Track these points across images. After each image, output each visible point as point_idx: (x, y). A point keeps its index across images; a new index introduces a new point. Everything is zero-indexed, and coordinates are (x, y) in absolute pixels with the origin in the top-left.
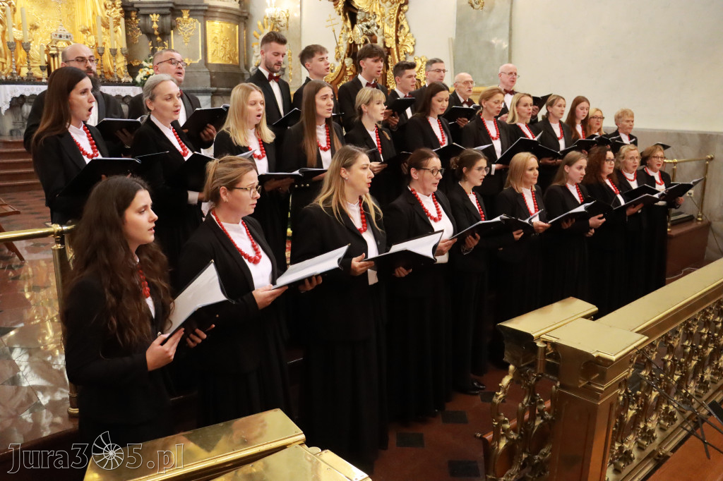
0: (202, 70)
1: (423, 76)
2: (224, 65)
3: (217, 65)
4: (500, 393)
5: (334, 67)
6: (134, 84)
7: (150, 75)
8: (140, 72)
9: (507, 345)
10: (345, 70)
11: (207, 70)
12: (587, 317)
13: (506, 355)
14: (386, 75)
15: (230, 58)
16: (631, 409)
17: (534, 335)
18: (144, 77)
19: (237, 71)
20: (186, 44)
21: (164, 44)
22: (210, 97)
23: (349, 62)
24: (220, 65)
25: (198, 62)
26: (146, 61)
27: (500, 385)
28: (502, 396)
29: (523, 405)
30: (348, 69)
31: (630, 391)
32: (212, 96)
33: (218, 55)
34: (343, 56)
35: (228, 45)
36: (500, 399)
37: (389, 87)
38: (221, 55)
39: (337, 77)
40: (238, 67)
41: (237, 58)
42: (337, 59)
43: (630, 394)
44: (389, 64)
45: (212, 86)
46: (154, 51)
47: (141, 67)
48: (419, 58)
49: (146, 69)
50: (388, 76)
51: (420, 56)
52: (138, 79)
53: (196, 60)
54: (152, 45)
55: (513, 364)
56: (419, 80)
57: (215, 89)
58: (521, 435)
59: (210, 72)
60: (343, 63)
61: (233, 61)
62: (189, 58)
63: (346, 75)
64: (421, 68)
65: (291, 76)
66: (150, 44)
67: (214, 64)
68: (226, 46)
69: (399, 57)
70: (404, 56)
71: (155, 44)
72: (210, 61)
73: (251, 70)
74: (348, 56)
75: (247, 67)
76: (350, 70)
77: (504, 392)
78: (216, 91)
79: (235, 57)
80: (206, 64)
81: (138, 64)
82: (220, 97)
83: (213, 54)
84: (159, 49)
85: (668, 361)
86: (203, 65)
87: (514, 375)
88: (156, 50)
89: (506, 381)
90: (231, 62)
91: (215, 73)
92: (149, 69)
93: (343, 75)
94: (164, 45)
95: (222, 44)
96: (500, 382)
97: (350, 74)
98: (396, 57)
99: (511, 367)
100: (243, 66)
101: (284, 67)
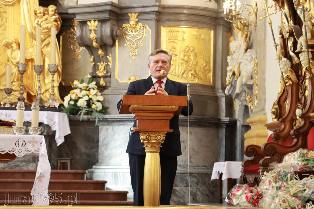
6: (60, 109)
7: (79, 98)
8: (69, 94)
15: (195, 75)
18: (73, 100)
19: (209, 93)
20: (133, 58)
21: (107, 59)
35: (192, 58)
40: (213, 87)
46: (95, 67)
49: (78, 91)
52: (66, 102)
54: (94, 61)
61: (200, 79)
62: (136, 77)
65: (256, 95)
66: (92, 60)
68: (189, 58)
71: (97, 60)
84: (102, 66)
88: (98, 66)
90: (196, 81)
92: (81, 90)
94: (107, 61)
95: (182, 56)
100: (219, 85)
101: (250, 82)
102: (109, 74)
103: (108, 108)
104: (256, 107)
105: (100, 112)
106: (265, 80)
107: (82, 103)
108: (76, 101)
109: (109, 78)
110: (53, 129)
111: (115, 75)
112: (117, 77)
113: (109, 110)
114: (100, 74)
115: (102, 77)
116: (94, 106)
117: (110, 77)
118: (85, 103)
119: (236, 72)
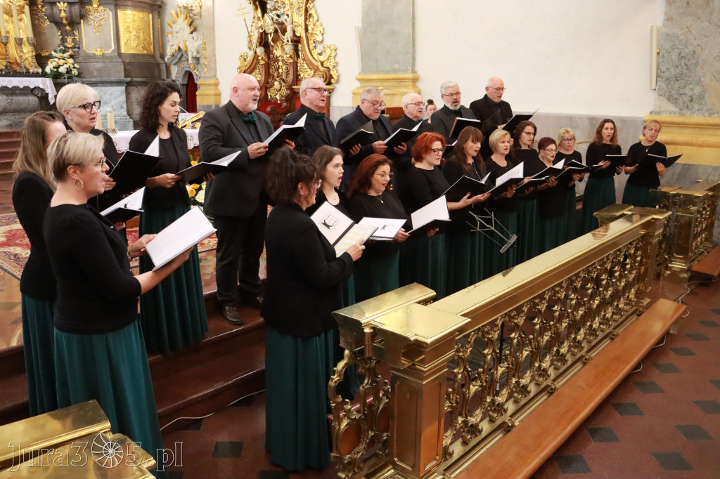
0: (114, 60)
1: (332, 64)
2: (139, 55)
3: (130, 54)
4: (335, 377)
5: (247, 57)
6: (44, 75)
7: (60, 66)
8: (49, 62)
9: (341, 331)
10: (258, 60)
11: (121, 60)
12: (419, 303)
13: (341, 341)
14: (297, 63)
15: (144, 48)
16: (474, 386)
17: (362, 322)
18: (54, 68)
19: (151, 60)
20: (98, 34)
21: (74, 33)
22: (124, 88)
23: (260, 51)
24: (134, 55)
25: (110, 51)
26: (55, 51)
27: (335, 369)
28: (337, 379)
29: (363, 387)
30: (260, 58)
31: (470, 369)
32: (126, 87)
33: (131, 44)
34: (254, 45)
35: (141, 35)
36: (335, 382)
37: (300, 75)
38: (134, 44)
39: (250, 66)
40: (154, 56)
41: (152, 47)
42: (250, 48)
43: (470, 371)
44: (300, 53)
45: (126, 76)
46: (64, 40)
47: (50, 57)
48: (327, 46)
49: (56, 59)
50: (299, 65)
51: (329, 44)
52: (48, 70)
53: (109, 50)
54: (62, 35)
55: (348, 349)
56: (328, 68)
57: (129, 79)
58: (364, 414)
59: (123, 62)
60: (255, 53)
61: (147, 50)
62: (101, 48)
63: (259, 63)
64: (330, 56)
65: (205, 65)
66: (60, 34)
67: (127, 54)
68: (139, 35)
69: (308, 45)
70: (314, 45)
71: (64, 34)
72: (123, 51)
73: (166, 60)
74: (260, 45)
75: (162, 57)
76: (262, 59)
77: (339, 376)
78: (131, 82)
79: (149, 46)
80: (120, 55)
81: (47, 54)
82: (134, 88)
83: (126, 43)
84: (69, 39)
85: (514, 338)
86: (116, 54)
87: (349, 359)
88: (66, 39)
89: (341, 365)
90: (145, 52)
91: (130, 63)
92: (59, 59)
93: (256, 64)
94: (74, 35)
95: (135, 33)
96: (336, 367)
97: (262, 62)
98: (306, 45)
99: (347, 352)
100: (158, 55)
101: (198, 56)
102: (77, 46)
103: (82, 73)
104: (205, 73)
105: (77, 76)
106: (214, 55)
107: (62, 70)
108: (57, 67)
109: (76, 50)
110: (47, 92)
111: (83, 47)
112: (84, 49)
113: (83, 75)
114: (69, 46)
115: (71, 48)
116: (73, 72)
117: (79, 48)
118: (66, 70)
119: (182, 47)
